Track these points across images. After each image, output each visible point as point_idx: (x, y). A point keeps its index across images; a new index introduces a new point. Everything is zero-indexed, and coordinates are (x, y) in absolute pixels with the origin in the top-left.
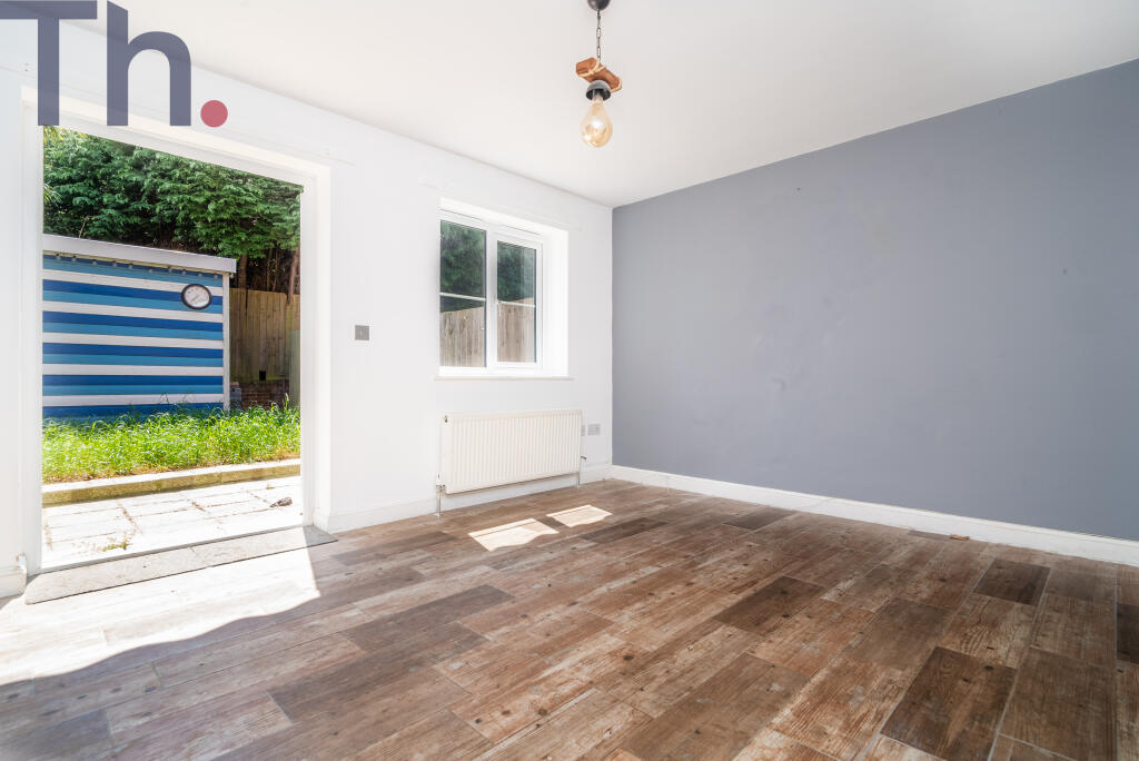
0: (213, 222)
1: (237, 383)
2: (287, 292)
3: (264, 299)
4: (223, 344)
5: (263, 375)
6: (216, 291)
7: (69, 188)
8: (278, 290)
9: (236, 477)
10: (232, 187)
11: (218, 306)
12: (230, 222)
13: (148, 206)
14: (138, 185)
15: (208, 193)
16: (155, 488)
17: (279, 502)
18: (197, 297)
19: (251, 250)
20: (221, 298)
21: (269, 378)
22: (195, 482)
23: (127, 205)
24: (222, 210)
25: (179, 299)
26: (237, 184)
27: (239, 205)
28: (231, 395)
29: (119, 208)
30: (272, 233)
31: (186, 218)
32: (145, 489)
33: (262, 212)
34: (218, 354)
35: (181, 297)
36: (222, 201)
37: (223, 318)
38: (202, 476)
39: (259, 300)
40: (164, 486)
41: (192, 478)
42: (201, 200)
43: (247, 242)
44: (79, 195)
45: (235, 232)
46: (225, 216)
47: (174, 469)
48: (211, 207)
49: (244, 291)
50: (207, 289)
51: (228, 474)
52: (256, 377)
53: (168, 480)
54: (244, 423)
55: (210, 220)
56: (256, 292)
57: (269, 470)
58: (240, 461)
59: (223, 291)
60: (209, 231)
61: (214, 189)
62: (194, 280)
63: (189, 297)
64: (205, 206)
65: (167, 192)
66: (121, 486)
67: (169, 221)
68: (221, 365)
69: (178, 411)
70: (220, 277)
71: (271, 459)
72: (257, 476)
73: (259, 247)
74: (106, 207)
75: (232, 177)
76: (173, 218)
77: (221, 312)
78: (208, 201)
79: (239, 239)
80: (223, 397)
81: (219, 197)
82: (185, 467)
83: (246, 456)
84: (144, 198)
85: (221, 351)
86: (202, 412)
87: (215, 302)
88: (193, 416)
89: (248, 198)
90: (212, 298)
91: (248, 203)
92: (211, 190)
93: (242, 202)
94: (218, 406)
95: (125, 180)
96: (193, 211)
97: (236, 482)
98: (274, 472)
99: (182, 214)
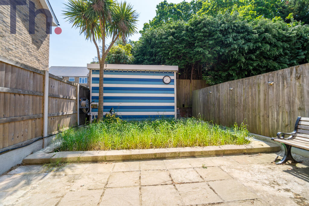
1: (178, 108)
2: (190, 79)
3: (184, 82)
4: (174, 95)
6: (172, 77)
7: (138, 57)
8: (188, 79)
9: (186, 155)
11: (173, 83)
12: (175, 58)
13: (154, 58)
14: (152, 51)
15: (169, 49)
16: (154, 157)
18: (167, 80)
19: (181, 66)
20: (174, 80)
21: (185, 106)
23: (150, 58)
24: (173, 54)
27: (178, 51)
28: (177, 112)
31: (164, 59)
33: (184, 52)
34: (173, 98)
35: (162, 80)
36: (173, 51)
37: (174, 86)
38: (172, 153)
39: (182, 82)
40: (157, 156)
41: (165, 153)
43: (180, 63)
44: (140, 58)
45: (176, 60)
46: (174, 56)
48: (170, 53)
49: (178, 80)
50: (169, 77)
51: (183, 153)
52: (182, 106)
55: (170, 57)
56: (181, 80)
59: (174, 77)
60: (169, 61)
62: (166, 74)
63: (165, 80)
64: (168, 54)
65: (159, 52)
67: (159, 61)
68: (174, 102)
69: (162, 118)
70: (173, 72)
73: (183, 64)
74: (145, 60)
76: (160, 59)
77: (174, 84)
78: (169, 52)
79: (177, 62)
81: (172, 50)
84: (153, 55)
87: (172, 81)
89: (180, 48)
90: (171, 80)
91: (180, 50)
92: (170, 48)
93: (178, 50)
94: (173, 116)
95: (149, 52)
96: (165, 56)
97: (186, 157)
98: (202, 154)
99: (162, 58)
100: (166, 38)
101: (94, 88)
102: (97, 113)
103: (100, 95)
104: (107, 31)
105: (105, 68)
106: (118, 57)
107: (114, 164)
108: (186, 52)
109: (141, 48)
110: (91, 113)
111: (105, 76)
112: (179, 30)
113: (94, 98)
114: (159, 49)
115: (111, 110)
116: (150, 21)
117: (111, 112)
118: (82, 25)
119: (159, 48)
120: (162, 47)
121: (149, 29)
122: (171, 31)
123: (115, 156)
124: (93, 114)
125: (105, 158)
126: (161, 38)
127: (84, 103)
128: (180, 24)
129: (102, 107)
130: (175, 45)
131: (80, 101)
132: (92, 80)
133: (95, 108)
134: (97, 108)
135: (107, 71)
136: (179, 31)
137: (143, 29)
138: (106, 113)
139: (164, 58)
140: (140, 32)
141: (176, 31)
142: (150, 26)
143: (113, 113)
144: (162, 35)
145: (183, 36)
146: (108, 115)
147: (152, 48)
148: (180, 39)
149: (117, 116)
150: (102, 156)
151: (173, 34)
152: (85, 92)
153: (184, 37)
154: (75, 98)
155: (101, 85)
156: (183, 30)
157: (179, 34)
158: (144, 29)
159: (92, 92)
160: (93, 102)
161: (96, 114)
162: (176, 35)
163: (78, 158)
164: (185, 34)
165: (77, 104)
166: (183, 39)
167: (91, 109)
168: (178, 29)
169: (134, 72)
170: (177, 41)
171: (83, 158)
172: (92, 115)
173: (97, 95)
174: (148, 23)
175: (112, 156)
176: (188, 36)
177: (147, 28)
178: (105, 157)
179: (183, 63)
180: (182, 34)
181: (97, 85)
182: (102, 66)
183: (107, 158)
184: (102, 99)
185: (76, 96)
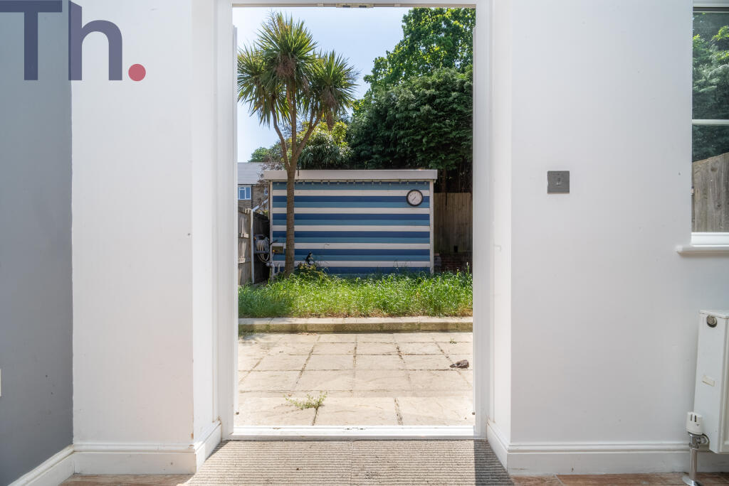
0: (426, 150)
1: (438, 254)
3: (456, 197)
4: (429, 228)
5: (456, 248)
6: (426, 193)
7: (359, 148)
8: (465, 191)
9: (430, 327)
10: (436, 124)
11: (427, 203)
12: (436, 148)
13: (393, 149)
14: (388, 137)
15: (423, 132)
17: (458, 364)
18: (415, 198)
19: (448, 165)
20: (429, 197)
21: (460, 250)
22: (403, 327)
24: (431, 142)
25: (405, 201)
26: (439, 122)
27: (441, 136)
28: (435, 263)
29: (380, 153)
30: (461, 151)
31: (412, 152)
32: (373, 329)
33: (455, 137)
34: (426, 235)
35: (405, 199)
36: (431, 135)
37: (429, 210)
38: (407, 324)
39: (454, 199)
40: (385, 328)
41: (401, 324)
42: (419, 137)
43: (446, 160)
44: (363, 150)
45: (438, 155)
46: (432, 145)
47: (391, 316)
48: (424, 140)
49: (445, 194)
50: (420, 192)
51: (425, 324)
52: (452, 250)
53: (387, 324)
54: (439, 284)
55: (424, 149)
56: (452, 194)
57: (453, 324)
58: (433, 315)
59: (429, 193)
60: (424, 157)
61: (426, 129)
62: (413, 187)
63: (410, 199)
64: (421, 141)
66: (360, 325)
67: (403, 155)
68: (429, 242)
69: (402, 272)
70: (428, 183)
71: (456, 315)
72: (444, 329)
73: (453, 162)
74: (374, 154)
75: (437, 118)
76: (405, 152)
77: (429, 207)
78: (423, 138)
79: (441, 158)
80: (429, 263)
81: (430, 133)
82: (398, 315)
83: (437, 311)
84: (391, 144)
85: (429, 233)
86: (415, 274)
87: (425, 200)
88: (410, 277)
89: (446, 130)
90: (423, 198)
91: (446, 133)
92: (425, 129)
93: (443, 133)
94: (426, 269)
95: (382, 136)
96: (415, 146)
97: (430, 331)
98: (457, 327)
99: (409, 149)
100: (417, 109)
101: (277, 217)
102: (284, 262)
103: (288, 228)
104: (300, 107)
105: (296, 178)
106: (320, 151)
107: (318, 335)
108: (458, 136)
109: (366, 128)
110: (273, 262)
111: (298, 193)
112: (445, 89)
113: (277, 234)
114: (402, 133)
115: (309, 256)
116: (387, 52)
117: (307, 260)
118: (253, 98)
119: (403, 129)
120: (409, 128)
121: (388, 70)
122: (428, 92)
123: (320, 325)
124: (276, 263)
125: (306, 328)
126: (406, 109)
127: (261, 243)
128: (446, 76)
129: (293, 252)
130: (435, 122)
131: (254, 240)
132: (273, 201)
133: (279, 253)
134: (282, 254)
135: (300, 183)
136: (445, 92)
137: (372, 71)
138: (300, 262)
139: (412, 149)
140: (366, 79)
141: (438, 92)
142: (388, 64)
143: (311, 262)
144: (409, 101)
145: (453, 102)
146: (304, 266)
147: (388, 127)
148: (446, 109)
149: (319, 269)
150: (301, 325)
151: (431, 100)
152: (261, 224)
153: (455, 106)
154: (246, 236)
155: (290, 209)
156: (454, 91)
157: (445, 99)
158: (374, 71)
159: (274, 224)
160: (275, 242)
161: (282, 263)
162: (438, 101)
163: (268, 325)
164: (457, 98)
165: (250, 246)
166: (453, 110)
167: (272, 256)
168: (441, 88)
169: (351, 183)
170: (440, 114)
171: (273, 326)
172: (273, 266)
173: (283, 228)
174: (385, 56)
175: (316, 325)
176: (463, 103)
177: (383, 70)
178: (306, 326)
179: (451, 159)
180: (451, 99)
181: (283, 210)
182: (290, 175)
183: (308, 327)
184: (292, 237)
185: (249, 232)
